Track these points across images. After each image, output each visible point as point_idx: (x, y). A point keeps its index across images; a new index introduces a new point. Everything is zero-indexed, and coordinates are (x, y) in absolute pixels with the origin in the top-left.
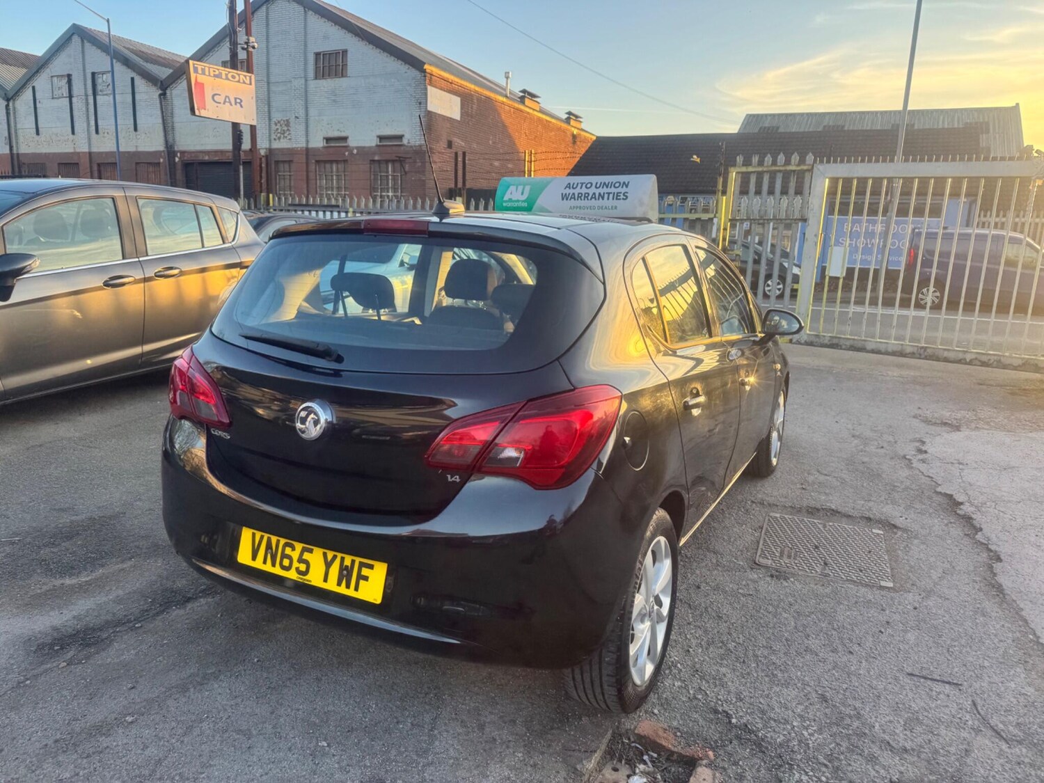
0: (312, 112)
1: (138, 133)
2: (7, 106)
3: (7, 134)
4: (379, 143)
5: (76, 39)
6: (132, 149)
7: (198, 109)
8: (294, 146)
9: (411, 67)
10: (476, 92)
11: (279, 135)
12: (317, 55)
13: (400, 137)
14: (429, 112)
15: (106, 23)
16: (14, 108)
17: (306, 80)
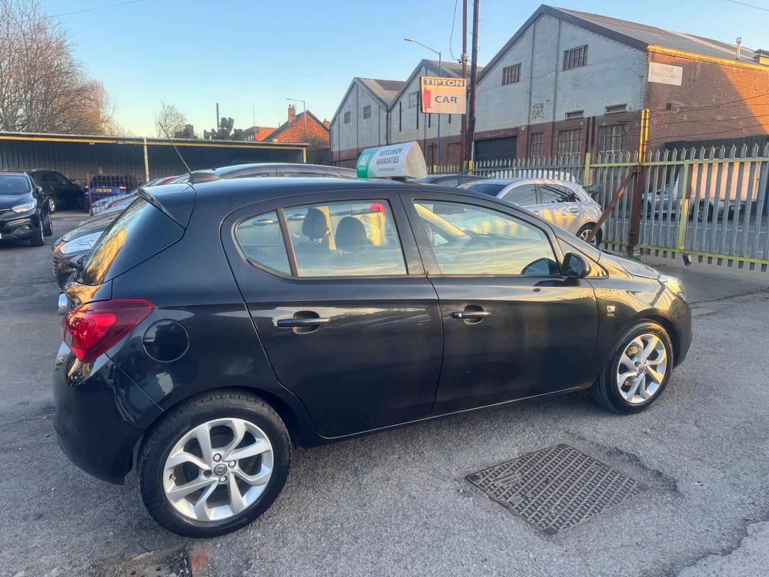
0: (560, 95)
1: (451, 124)
2: (387, 115)
3: (386, 133)
4: (606, 113)
5: (423, 69)
6: (447, 135)
7: (425, 108)
8: (545, 121)
9: (636, 50)
10: (700, 59)
11: (535, 115)
12: (566, 52)
13: (624, 106)
14: (650, 83)
15: (439, 56)
16: (391, 116)
17: (557, 72)
